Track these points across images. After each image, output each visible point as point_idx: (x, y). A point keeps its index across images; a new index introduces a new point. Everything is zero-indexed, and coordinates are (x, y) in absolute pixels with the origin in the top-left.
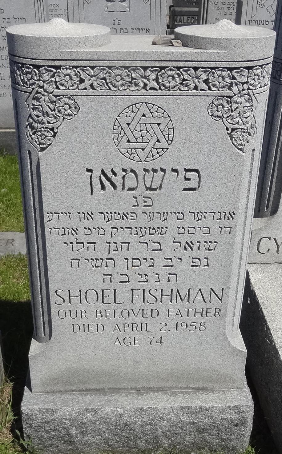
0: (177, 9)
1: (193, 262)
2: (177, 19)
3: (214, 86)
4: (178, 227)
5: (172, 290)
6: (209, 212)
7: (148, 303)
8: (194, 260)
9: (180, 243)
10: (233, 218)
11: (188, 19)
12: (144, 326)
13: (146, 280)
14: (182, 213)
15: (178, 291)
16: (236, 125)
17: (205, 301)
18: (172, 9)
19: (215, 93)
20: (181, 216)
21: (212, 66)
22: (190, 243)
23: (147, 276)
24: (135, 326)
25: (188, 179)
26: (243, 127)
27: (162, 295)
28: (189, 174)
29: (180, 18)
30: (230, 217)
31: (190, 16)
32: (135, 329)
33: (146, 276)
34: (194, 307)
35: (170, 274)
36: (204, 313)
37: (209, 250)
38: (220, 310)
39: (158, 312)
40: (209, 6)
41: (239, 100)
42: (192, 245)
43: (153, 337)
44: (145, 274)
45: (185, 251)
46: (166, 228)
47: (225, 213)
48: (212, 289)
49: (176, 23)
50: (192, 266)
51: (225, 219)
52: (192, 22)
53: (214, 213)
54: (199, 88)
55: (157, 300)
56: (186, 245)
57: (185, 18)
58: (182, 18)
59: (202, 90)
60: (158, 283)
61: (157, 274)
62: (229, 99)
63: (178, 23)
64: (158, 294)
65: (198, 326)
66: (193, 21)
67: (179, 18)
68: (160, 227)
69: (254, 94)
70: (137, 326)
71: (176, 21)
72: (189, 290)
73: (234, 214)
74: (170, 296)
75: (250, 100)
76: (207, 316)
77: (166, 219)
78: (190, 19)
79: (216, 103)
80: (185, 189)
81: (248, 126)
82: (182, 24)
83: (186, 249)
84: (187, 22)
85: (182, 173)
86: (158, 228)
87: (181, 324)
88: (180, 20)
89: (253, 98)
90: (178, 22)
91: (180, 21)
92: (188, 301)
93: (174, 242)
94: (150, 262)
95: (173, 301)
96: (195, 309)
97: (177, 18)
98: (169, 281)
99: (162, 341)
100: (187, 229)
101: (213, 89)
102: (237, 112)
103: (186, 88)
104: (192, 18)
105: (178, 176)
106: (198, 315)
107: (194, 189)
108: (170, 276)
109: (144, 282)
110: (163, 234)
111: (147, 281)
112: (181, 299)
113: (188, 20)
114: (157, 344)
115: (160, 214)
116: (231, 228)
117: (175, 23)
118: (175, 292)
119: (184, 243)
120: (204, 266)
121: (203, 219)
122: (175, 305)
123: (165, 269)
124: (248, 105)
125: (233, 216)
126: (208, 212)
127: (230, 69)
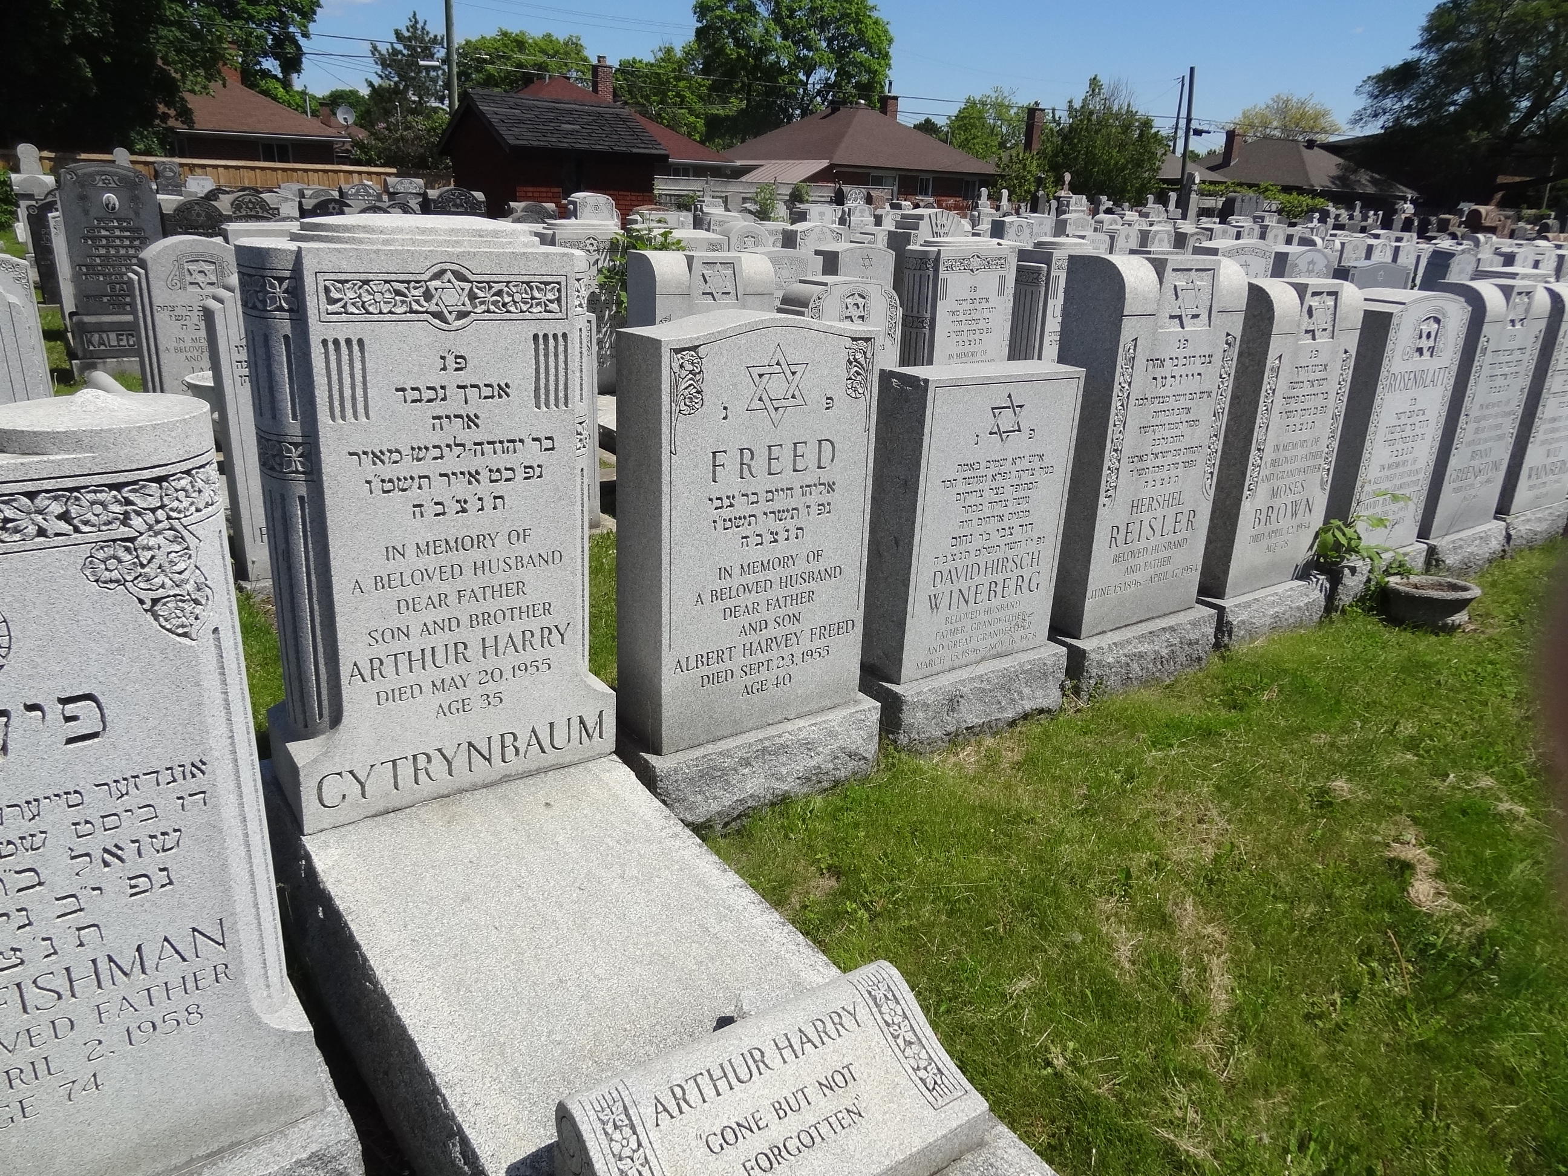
0: (87, 319)
1: (132, 887)
2: (92, 339)
3: (86, 523)
4: (74, 824)
5: (94, 961)
6: (144, 774)
7: (38, 1009)
8: (133, 882)
9: (87, 855)
10: (203, 772)
12: (41, 1067)
13: (19, 961)
14: (76, 792)
15: (111, 959)
16: (161, 590)
17: (184, 960)
18: (75, 319)
19: (93, 537)
20: (74, 799)
21: (70, 485)
22: (114, 850)
23: (20, 950)
24: (15, 1073)
25: (74, 718)
26: (177, 591)
27: (71, 981)
28: (71, 709)
30: (195, 770)
32: (18, 1081)
33: (18, 953)
34: (160, 981)
35: (79, 929)
36: (190, 985)
37: (164, 850)
38: (226, 966)
39: (72, 1022)
40: (156, 314)
41: (152, 542)
42: (119, 852)
43: (73, 1082)
44: (12, 949)
45: (107, 869)
46: (41, 832)
47: (183, 766)
48: (194, 930)
50: (132, 895)
51: (184, 778)
52: (131, 343)
53: (157, 772)
54: (50, 532)
55: (60, 997)
56: (105, 855)
57: (113, 336)
58: (104, 336)
59: (57, 535)
60: (54, 957)
61: (44, 939)
62: (128, 544)
63: (97, 348)
64: (60, 983)
65: (182, 1016)
67: (96, 336)
68: (26, 835)
69: (185, 527)
70: (21, 1071)
71: (90, 342)
72: (139, 949)
73: (204, 764)
74: (94, 976)
75: (179, 538)
76: (197, 989)
77: (38, 815)
79: (101, 555)
80: (70, 741)
81: (190, 587)
82: (108, 348)
83: (106, 864)
84: (118, 343)
85: (55, 711)
86: (22, 838)
87: (139, 1027)
88: (99, 341)
89: (185, 533)
90: (96, 344)
91: (100, 344)
92: (144, 972)
93: (73, 858)
94: (21, 918)
95: (103, 984)
96: (166, 984)
97: (92, 336)
98: (81, 945)
99: (99, 1083)
100: (98, 822)
101: (84, 528)
102: (154, 565)
103: (18, 537)
105: (44, 717)
106: (177, 994)
107: (95, 735)
108: (82, 932)
109: (16, 966)
110: (38, 848)
111: (22, 962)
112: (125, 974)
113: (119, 340)
114: (88, 1095)
115: (19, 806)
116: (204, 792)
117: (89, 347)
118: (103, 965)
119: (97, 854)
120: (163, 886)
121: (133, 791)
122: (112, 991)
123: (63, 922)
124: (178, 548)
125: (203, 767)
126: (141, 775)
127: (117, 487)
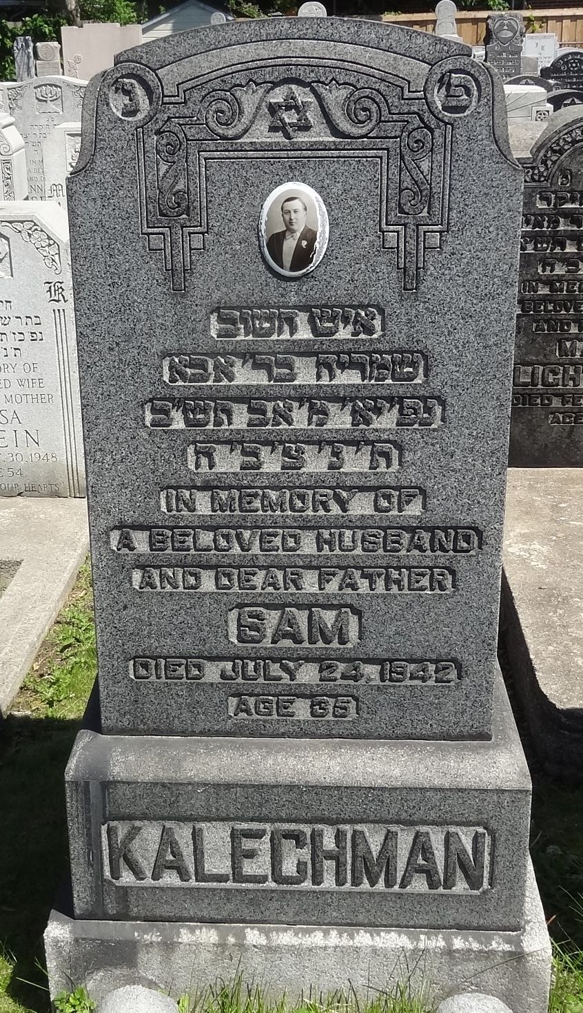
2: (135, 844)
11: (248, 844)
29: (167, 840)
31: (268, 827)
49: (127, 878)
52: (289, 867)
57: (217, 837)
58: (183, 834)
63: (149, 882)
66: (301, 866)
67: (151, 834)
78: (264, 845)
82: (193, 883)
84: (236, 867)
88: (160, 854)
90: (147, 866)
97: (133, 833)
104: (288, 844)
117: (116, 874)
